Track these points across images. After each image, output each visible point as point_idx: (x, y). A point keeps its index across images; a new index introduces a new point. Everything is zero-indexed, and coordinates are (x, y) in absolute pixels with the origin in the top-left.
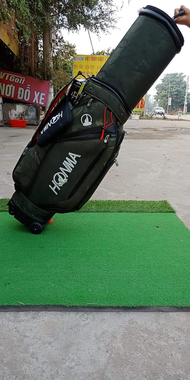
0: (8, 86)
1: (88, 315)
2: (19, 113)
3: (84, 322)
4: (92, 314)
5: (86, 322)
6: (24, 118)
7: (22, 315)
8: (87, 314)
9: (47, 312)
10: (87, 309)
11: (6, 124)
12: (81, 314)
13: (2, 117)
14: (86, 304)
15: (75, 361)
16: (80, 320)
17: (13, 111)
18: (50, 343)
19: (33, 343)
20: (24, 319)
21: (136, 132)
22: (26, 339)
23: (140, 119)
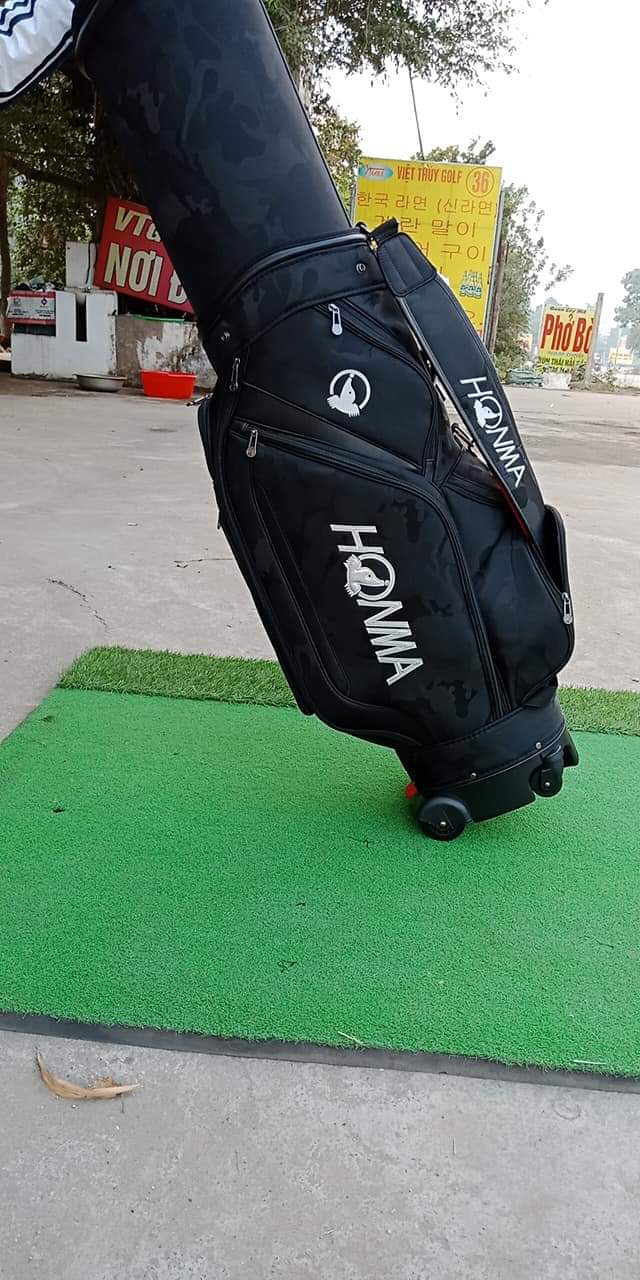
0: (140, 255)
1: (577, 1100)
2: (170, 351)
3: (571, 1123)
4: (591, 1097)
5: (578, 1123)
6: (186, 367)
7: (354, 1078)
8: (572, 1097)
9: (437, 1076)
10: (571, 1080)
11: (127, 384)
12: (551, 1093)
13: (115, 360)
14: (572, 1063)
15: (575, 1265)
16: (555, 1114)
17: (151, 343)
18: (475, 1190)
19: (418, 1184)
20: (366, 1096)
21: (570, 435)
22: (390, 1166)
23: (572, 388)
